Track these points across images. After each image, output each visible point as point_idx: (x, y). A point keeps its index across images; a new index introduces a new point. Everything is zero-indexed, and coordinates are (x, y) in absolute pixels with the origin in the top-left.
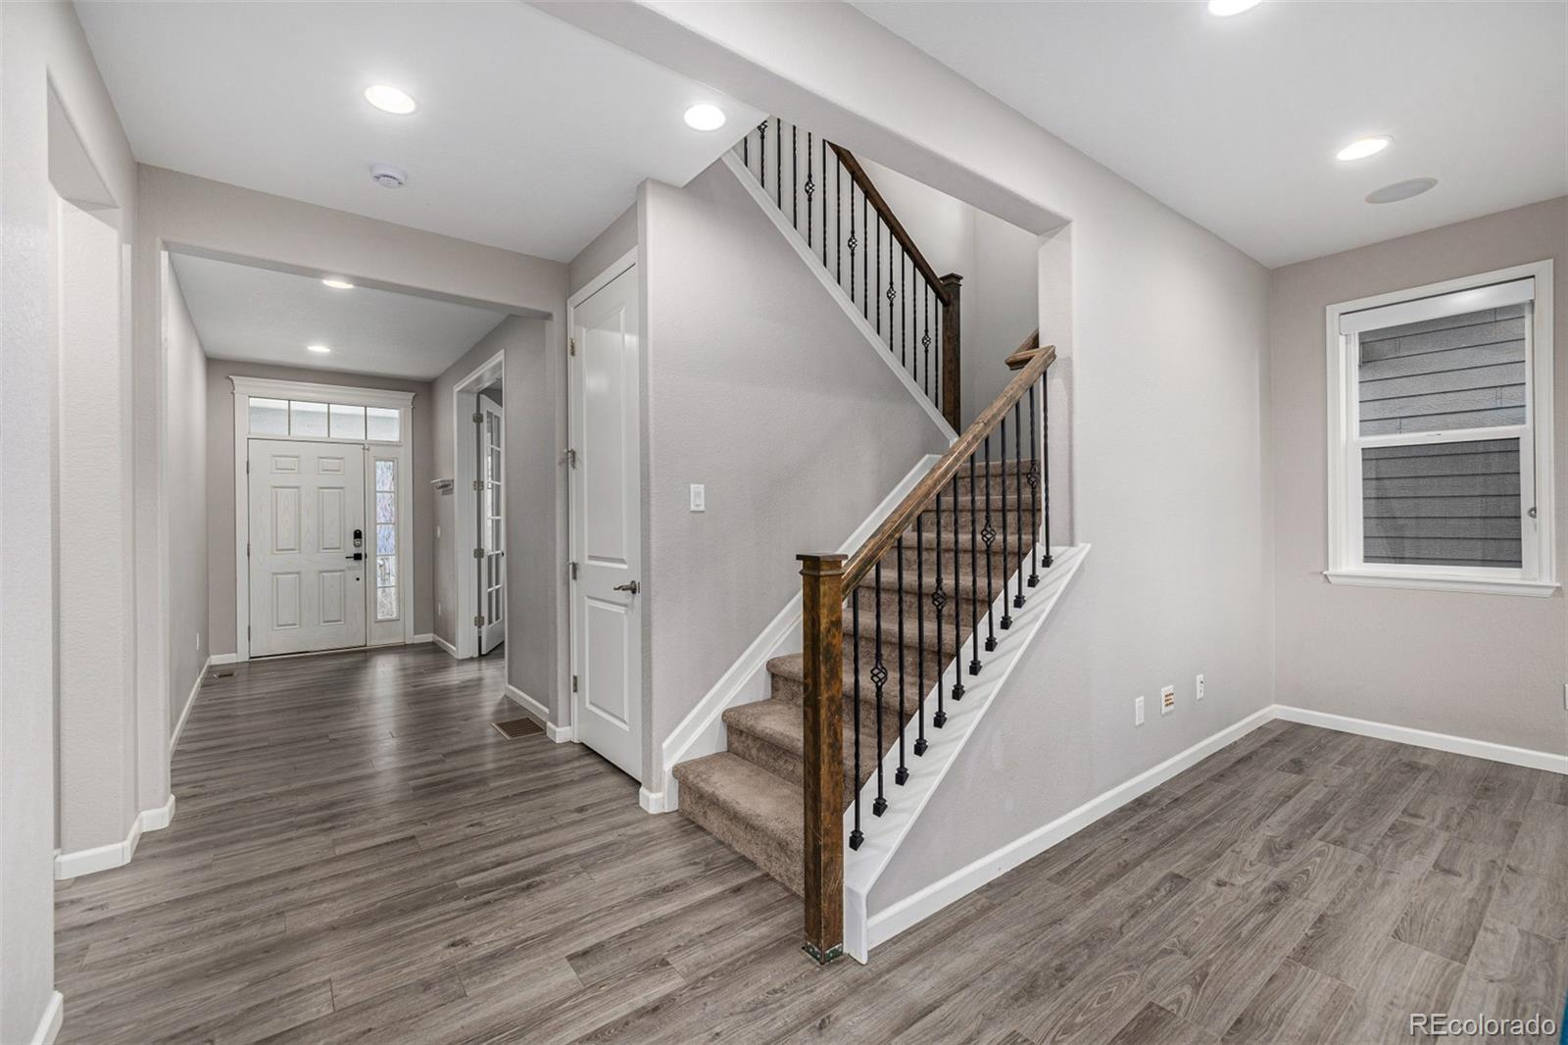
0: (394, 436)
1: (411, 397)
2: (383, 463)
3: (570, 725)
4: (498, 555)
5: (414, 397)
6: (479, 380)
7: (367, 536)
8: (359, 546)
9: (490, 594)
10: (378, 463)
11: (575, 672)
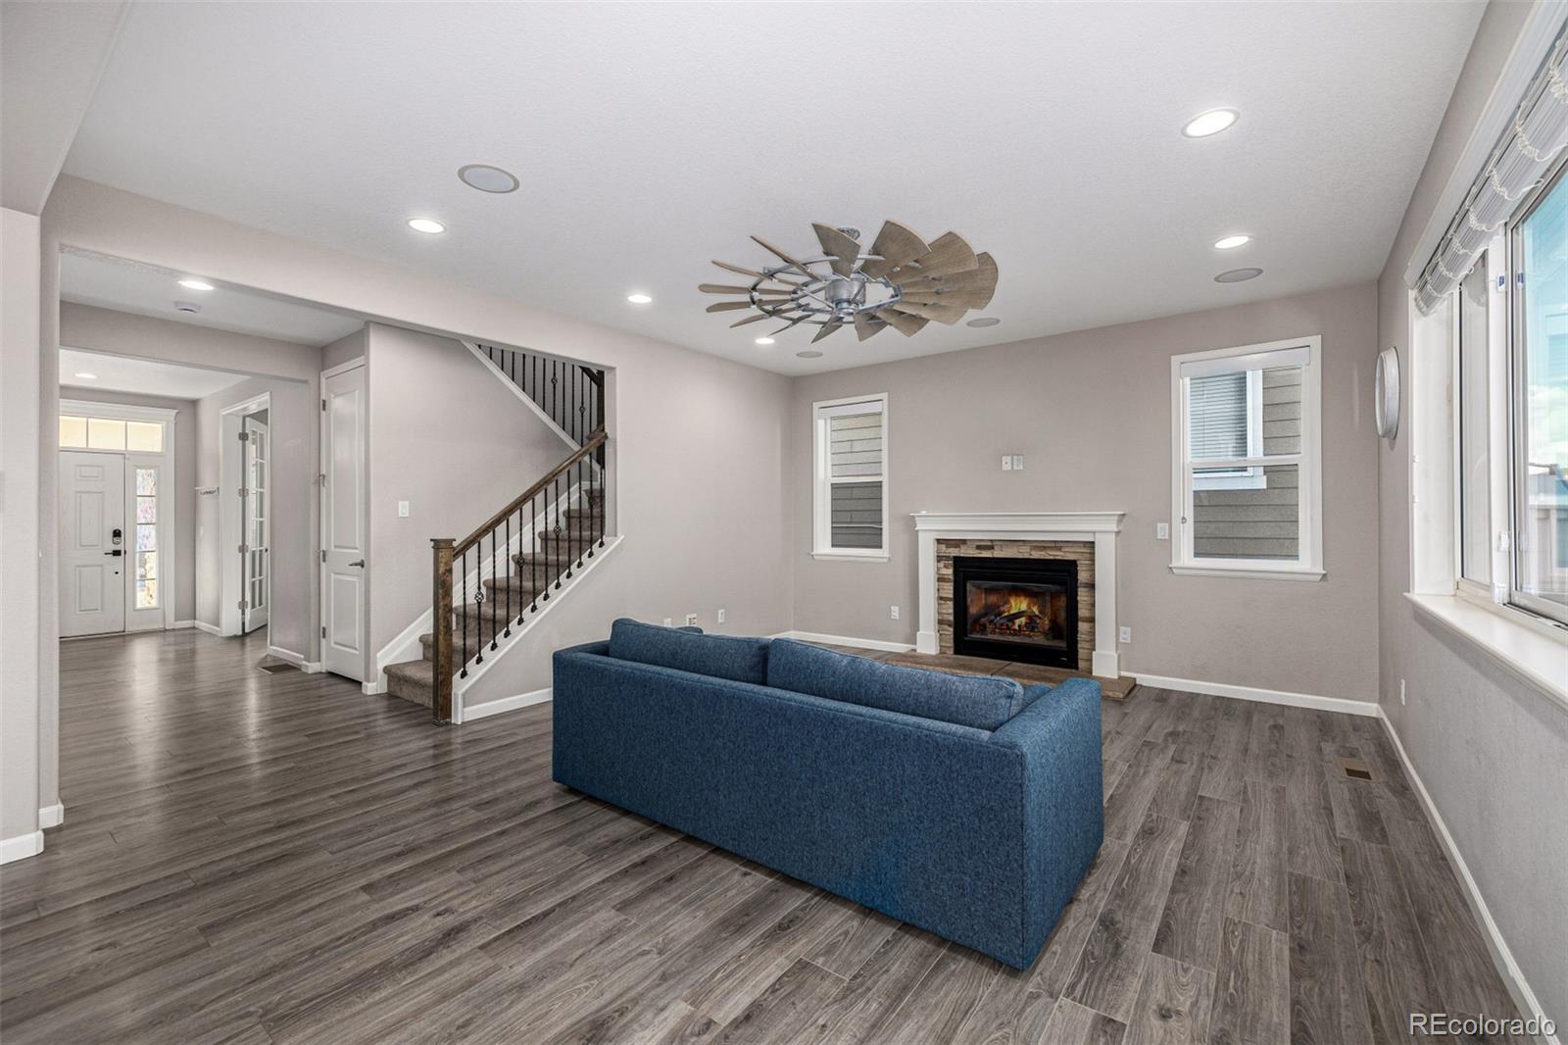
0: (157, 448)
1: (174, 414)
2: (144, 471)
3: (319, 661)
4: (261, 551)
5: (177, 413)
6: (244, 409)
7: (127, 535)
8: (119, 543)
9: (253, 584)
10: (138, 471)
11: (323, 624)
